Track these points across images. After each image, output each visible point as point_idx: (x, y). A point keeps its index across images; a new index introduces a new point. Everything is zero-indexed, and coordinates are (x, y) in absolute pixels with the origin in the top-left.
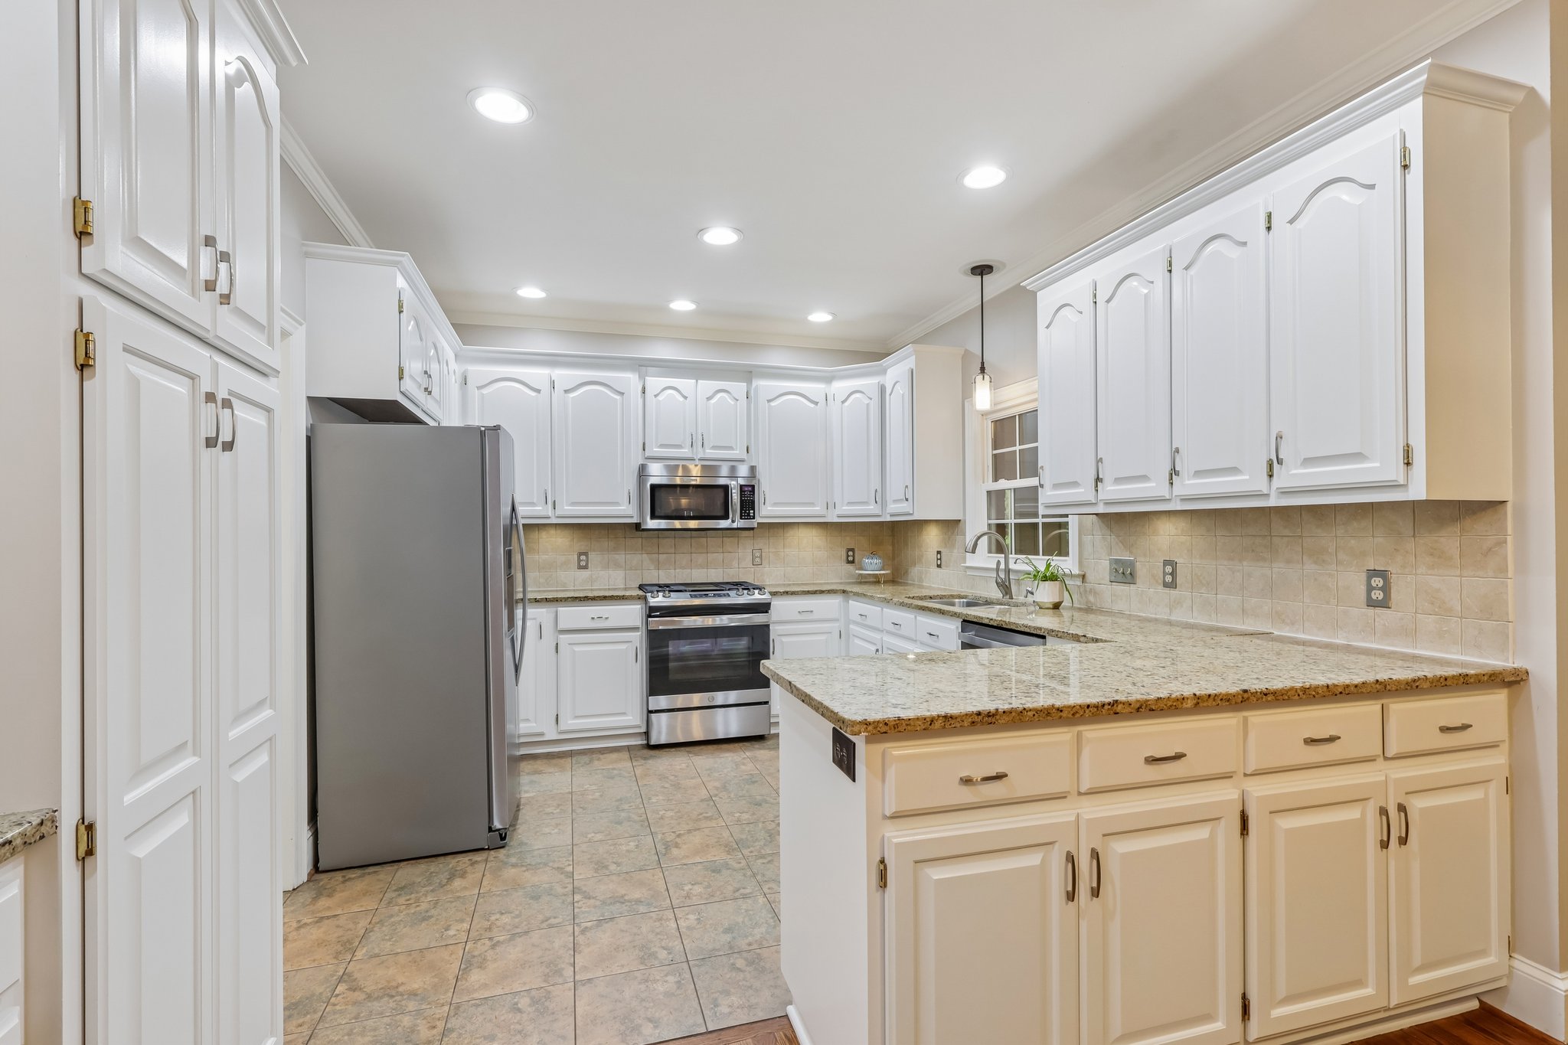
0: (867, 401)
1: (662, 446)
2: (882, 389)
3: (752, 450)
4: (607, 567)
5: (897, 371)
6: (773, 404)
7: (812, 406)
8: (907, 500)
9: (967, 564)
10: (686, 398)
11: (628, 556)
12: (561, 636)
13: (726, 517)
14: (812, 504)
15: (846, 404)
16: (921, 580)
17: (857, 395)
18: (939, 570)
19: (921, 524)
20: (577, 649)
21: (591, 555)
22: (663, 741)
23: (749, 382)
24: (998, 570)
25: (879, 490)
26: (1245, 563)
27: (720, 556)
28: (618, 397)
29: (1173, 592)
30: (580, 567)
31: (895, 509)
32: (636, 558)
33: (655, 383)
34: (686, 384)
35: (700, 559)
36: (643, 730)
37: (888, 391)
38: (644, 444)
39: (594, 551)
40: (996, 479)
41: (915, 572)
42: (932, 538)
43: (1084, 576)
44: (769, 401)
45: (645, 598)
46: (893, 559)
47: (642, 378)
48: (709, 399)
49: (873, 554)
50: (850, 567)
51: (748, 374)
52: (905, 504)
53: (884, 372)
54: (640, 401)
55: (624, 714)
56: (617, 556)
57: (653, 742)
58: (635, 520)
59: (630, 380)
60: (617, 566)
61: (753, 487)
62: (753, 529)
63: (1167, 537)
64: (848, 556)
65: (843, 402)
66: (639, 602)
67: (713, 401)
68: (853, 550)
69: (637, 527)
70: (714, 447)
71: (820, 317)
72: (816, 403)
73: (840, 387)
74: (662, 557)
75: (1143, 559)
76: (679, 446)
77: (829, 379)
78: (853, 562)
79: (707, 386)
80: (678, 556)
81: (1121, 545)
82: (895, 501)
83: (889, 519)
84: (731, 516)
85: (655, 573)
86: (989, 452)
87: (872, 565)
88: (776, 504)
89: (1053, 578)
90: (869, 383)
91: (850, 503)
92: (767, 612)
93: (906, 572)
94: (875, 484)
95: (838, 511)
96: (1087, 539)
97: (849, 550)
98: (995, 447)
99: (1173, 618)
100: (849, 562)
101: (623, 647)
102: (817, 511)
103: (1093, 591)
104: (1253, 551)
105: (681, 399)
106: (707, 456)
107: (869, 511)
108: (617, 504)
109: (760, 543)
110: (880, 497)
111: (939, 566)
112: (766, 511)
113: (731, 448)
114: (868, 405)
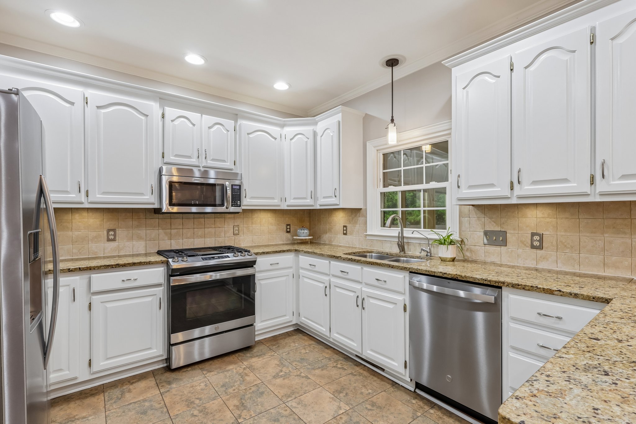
0: (306, 140)
1: (177, 156)
2: (315, 134)
3: (237, 163)
4: (132, 239)
6: (251, 136)
7: (273, 140)
8: (335, 196)
9: (368, 233)
10: (194, 125)
11: (148, 231)
12: (94, 297)
13: (222, 205)
14: (273, 198)
15: (293, 141)
16: (332, 241)
17: (299, 136)
18: (345, 236)
20: (109, 305)
21: (118, 232)
22: (182, 364)
23: (236, 121)
24: (399, 237)
25: (314, 191)
26: (606, 235)
27: (212, 230)
28: (143, 118)
29: (539, 251)
30: (109, 240)
31: (321, 203)
32: (154, 233)
33: (171, 112)
34: (194, 116)
35: (200, 232)
36: (165, 357)
37: (319, 134)
38: (163, 153)
39: (121, 228)
40: (384, 186)
41: (326, 237)
42: (339, 219)
43: (462, 241)
44: (248, 134)
45: (167, 263)
47: (162, 106)
48: (210, 128)
49: (303, 227)
50: (288, 235)
51: (235, 116)
52: (334, 199)
53: (316, 123)
54: (161, 123)
55: (150, 349)
56: (139, 232)
57: (174, 366)
58: (156, 206)
59: (154, 107)
60: (140, 238)
61: (240, 186)
62: (238, 213)
64: (287, 228)
65: (291, 139)
66: (162, 265)
67: (212, 130)
68: (289, 225)
69: (157, 211)
70: (213, 160)
71: (281, 86)
72: (275, 139)
73: (289, 131)
74: (174, 231)
75: (512, 232)
76: (189, 157)
77: (282, 126)
78: (289, 232)
79: (208, 119)
80: (185, 231)
81: (493, 223)
82: (325, 198)
83: (319, 208)
84: (226, 204)
85: (168, 242)
86: (381, 171)
87: (304, 234)
88: (252, 198)
90: (307, 129)
91: (295, 198)
92: (252, 267)
93: (320, 237)
94: (311, 188)
95: (288, 203)
96: (465, 220)
97: (287, 225)
98: (384, 169)
99: (540, 266)
100: (287, 232)
101: (150, 299)
102: (276, 203)
103: (469, 250)
104: (614, 228)
105: (191, 126)
106: (209, 165)
107: (307, 203)
108: (142, 194)
109: (238, 222)
110: (314, 196)
111: (345, 234)
112: (247, 202)
113: (224, 161)
114: (306, 142)
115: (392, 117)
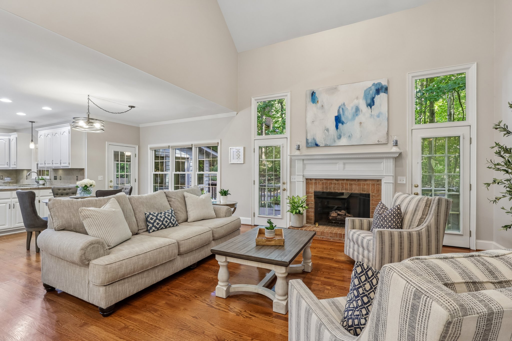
2: (10, 140)
5: (13, 136)
9: (32, 178)
16: (23, 182)
17: (2, 140)
19: (22, 170)
24: (36, 179)
25: (8, 162)
26: (67, 176)
29: (61, 181)
31: (12, 167)
37: (11, 140)
41: (21, 181)
42: (25, 173)
43: (51, 179)
46: (16, 178)
49: (8, 177)
52: (15, 166)
53: (10, 136)
63: (60, 172)
75: (58, 176)
81: (55, 174)
82: (13, 165)
83: (11, 169)
87: (8, 179)
89: (43, 179)
90: (5, 138)
93: (19, 181)
94: (7, 160)
96: (51, 173)
99: (61, 184)
103: (52, 182)
104: (69, 175)
107: (5, 167)
110: (9, 163)
111: (27, 179)
114: (5, 143)
115: (32, 140)
